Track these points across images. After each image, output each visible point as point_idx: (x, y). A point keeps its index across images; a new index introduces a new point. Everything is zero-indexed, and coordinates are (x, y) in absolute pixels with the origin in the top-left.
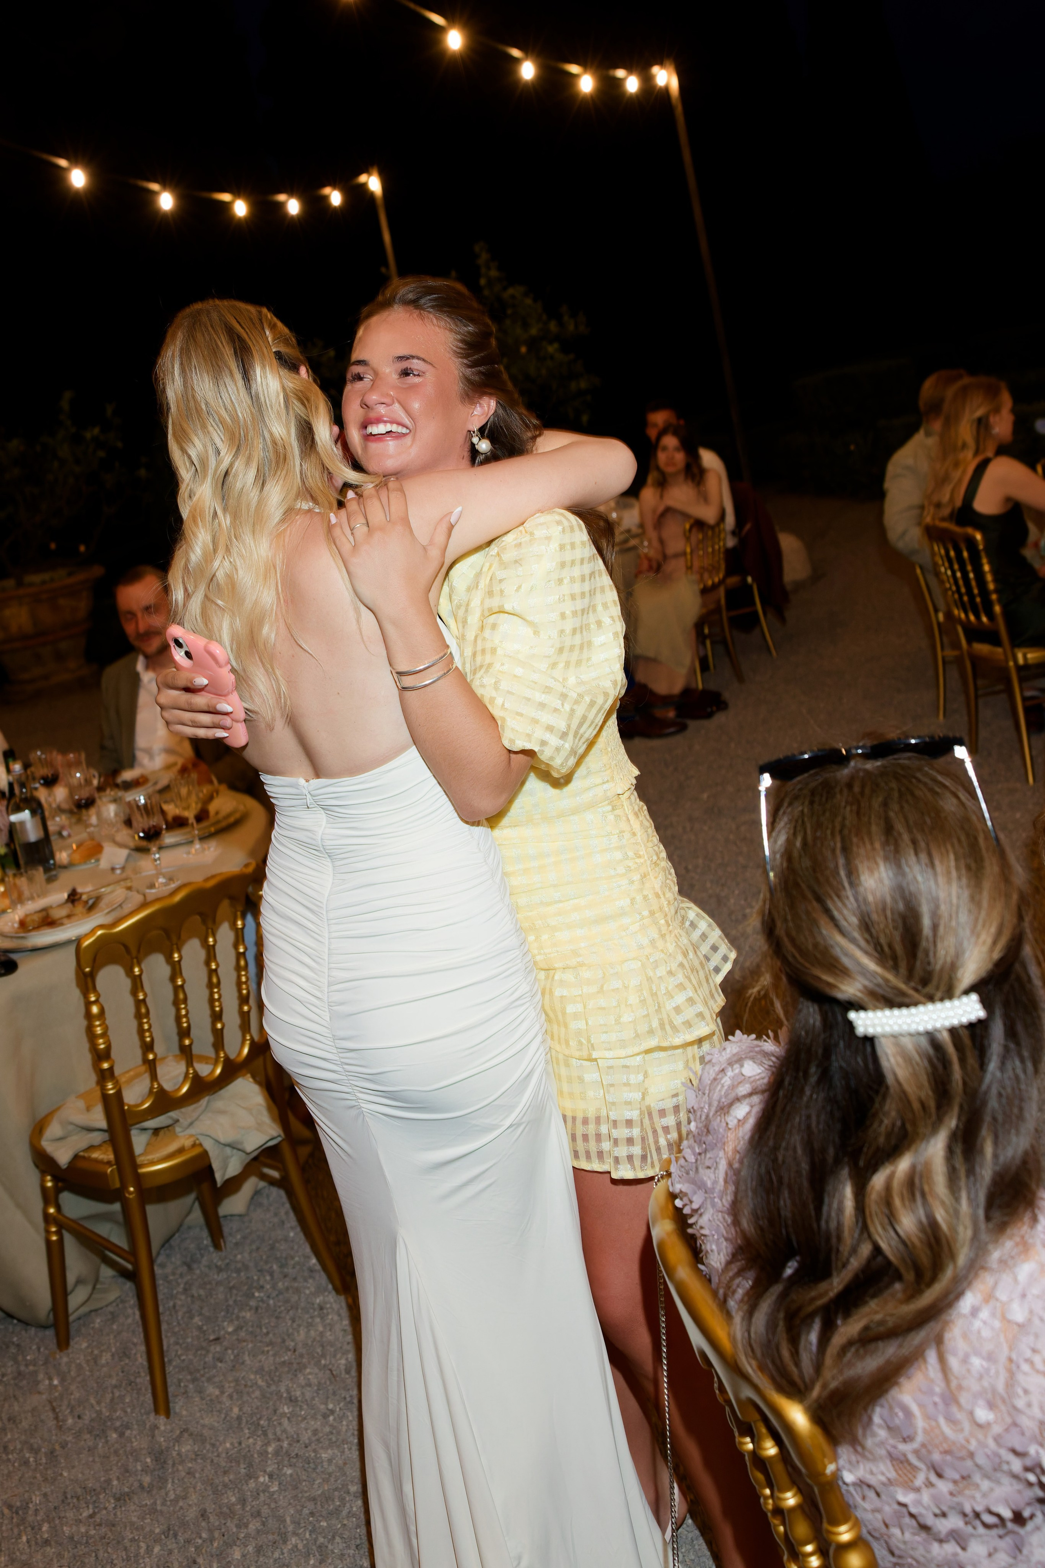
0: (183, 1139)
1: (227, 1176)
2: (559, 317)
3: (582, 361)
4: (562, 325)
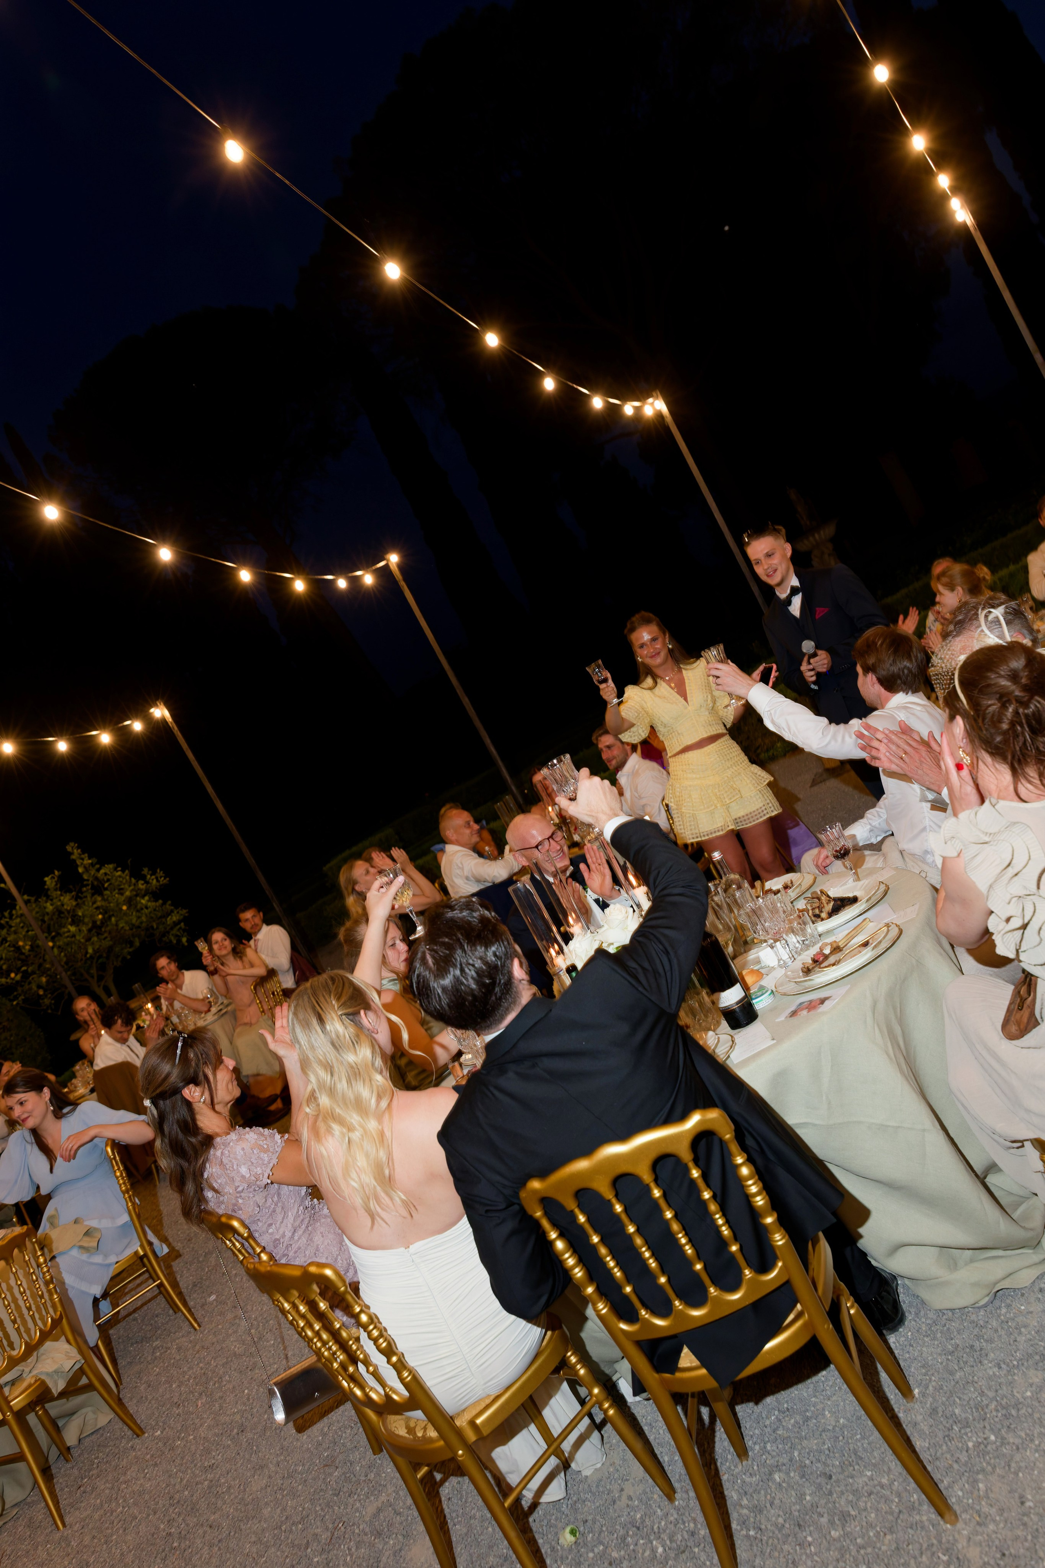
0: (29, 1380)
1: (59, 1390)
2: (143, 878)
3: (169, 902)
4: (147, 882)
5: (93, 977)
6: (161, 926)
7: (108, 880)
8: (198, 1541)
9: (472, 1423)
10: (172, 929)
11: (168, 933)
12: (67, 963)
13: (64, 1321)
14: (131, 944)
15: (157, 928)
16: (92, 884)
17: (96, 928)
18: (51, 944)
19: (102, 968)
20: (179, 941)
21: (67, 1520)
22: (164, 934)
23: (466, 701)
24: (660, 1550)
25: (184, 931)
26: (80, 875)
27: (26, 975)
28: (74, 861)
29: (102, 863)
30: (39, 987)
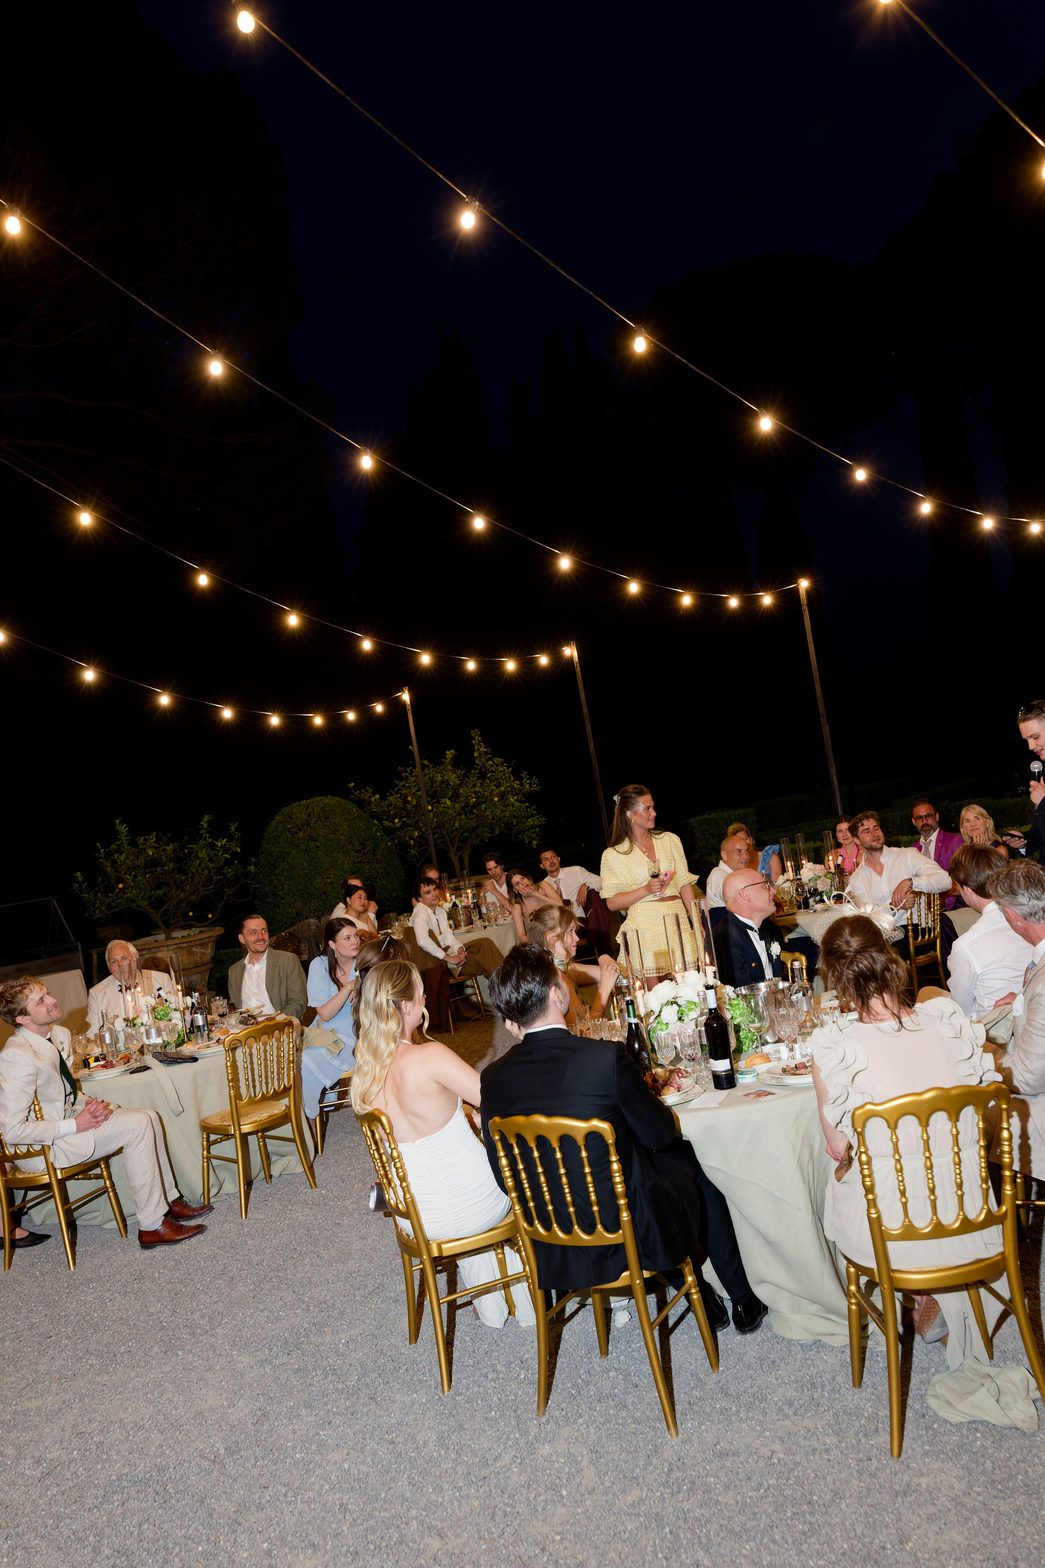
2: (520, 779)
3: (535, 807)
4: (522, 784)
5: (453, 846)
6: (520, 825)
7: (492, 771)
8: (307, 1260)
9: (439, 1246)
10: (529, 829)
11: (525, 832)
12: (435, 827)
13: (292, 1091)
14: (493, 830)
15: (517, 825)
16: (481, 770)
17: (467, 809)
18: (430, 808)
19: (464, 841)
20: (530, 842)
21: (249, 1215)
22: (520, 832)
23: (826, 729)
24: (522, 1376)
25: (537, 835)
26: (474, 758)
27: (404, 825)
28: (474, 745)
29: (495, 754)
30: (411, 838)
